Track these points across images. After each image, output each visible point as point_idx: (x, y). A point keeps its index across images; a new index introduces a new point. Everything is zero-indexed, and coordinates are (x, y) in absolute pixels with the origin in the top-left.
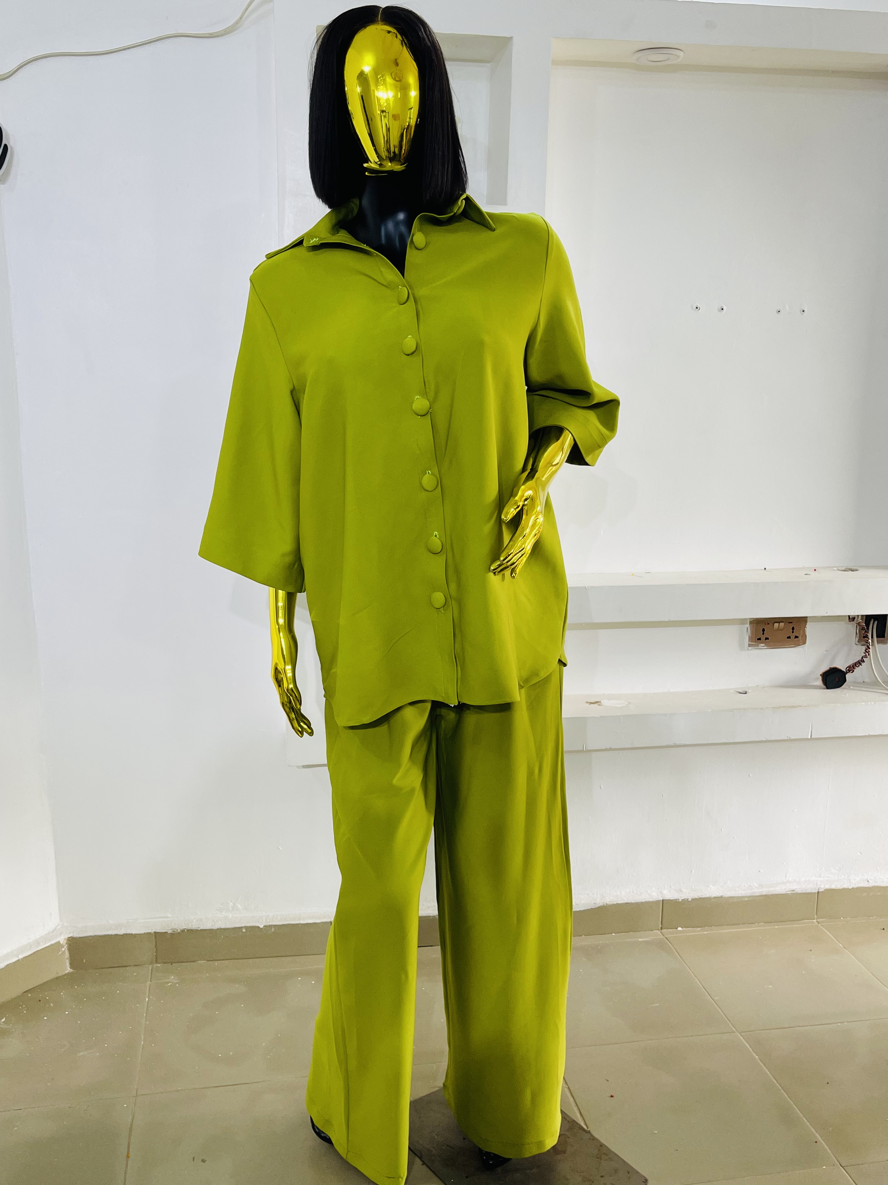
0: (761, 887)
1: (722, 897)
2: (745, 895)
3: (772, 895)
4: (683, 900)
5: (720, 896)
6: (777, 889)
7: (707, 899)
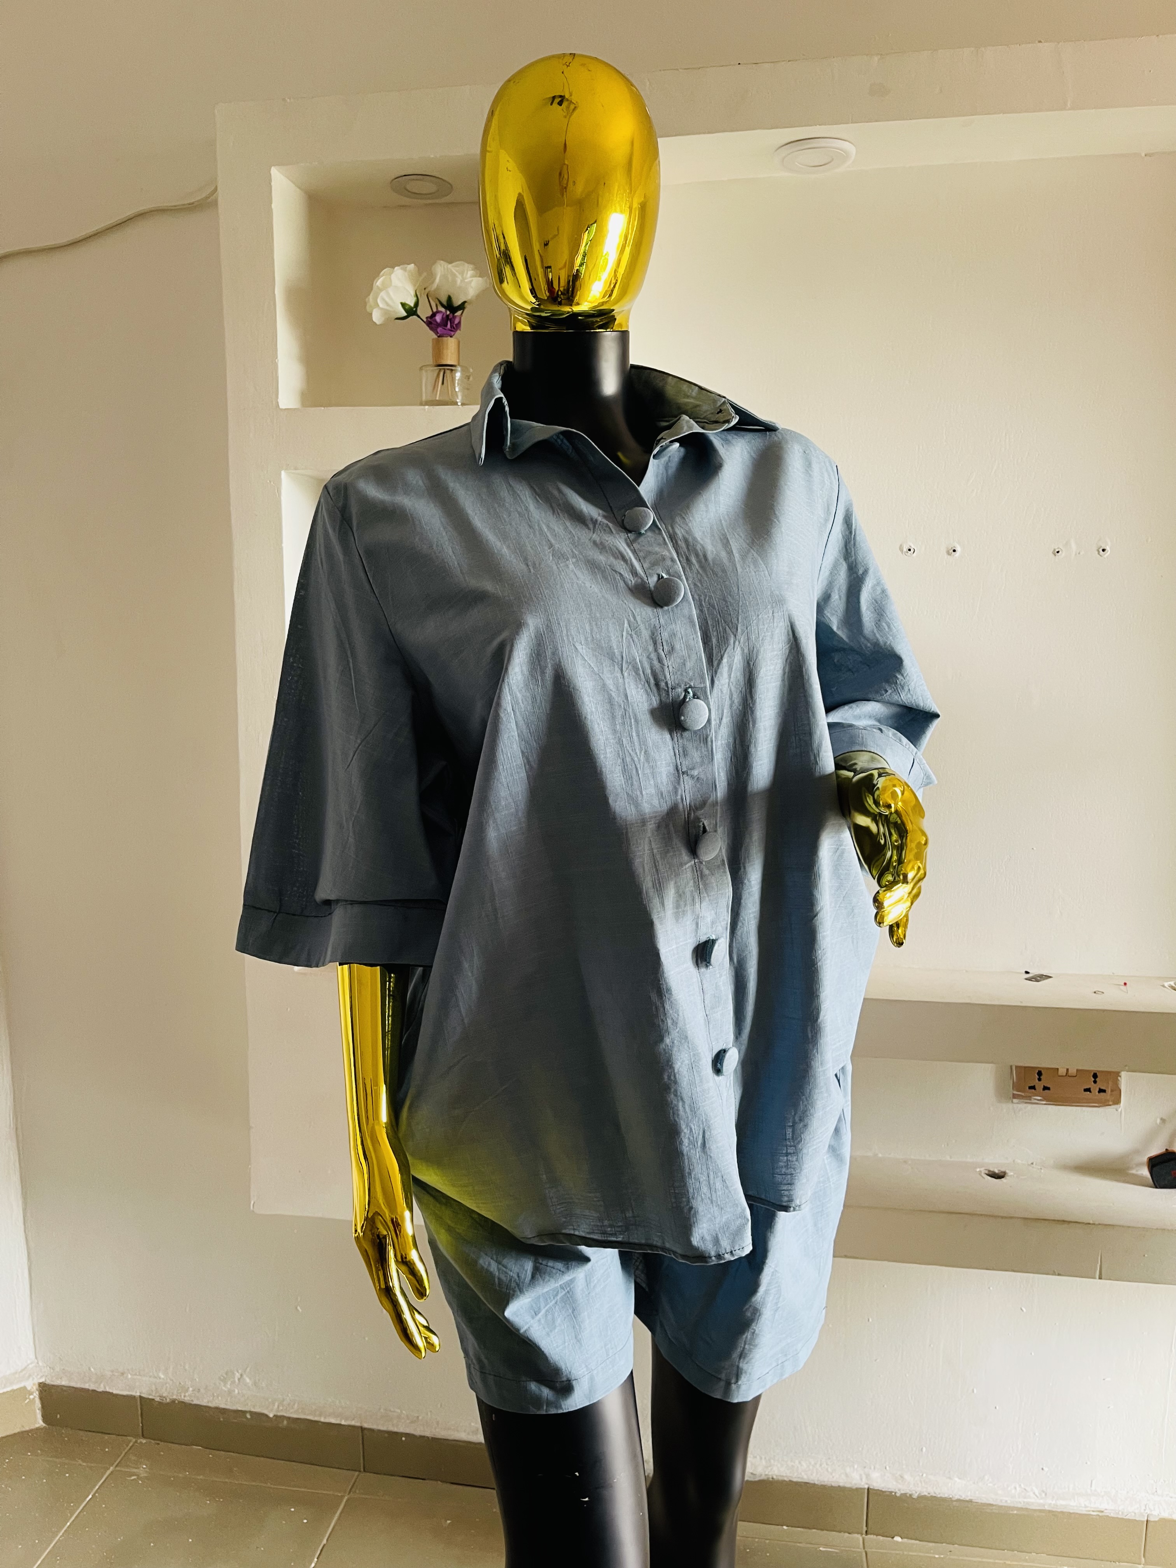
0: (1043, 1495)
1: (971, 1501)
2: (1012, 1505)
3: (1062, 1512)
4: (902, 1494)
5: (967, 1499)
6: (1072, 1503)
7: (944, 1500)
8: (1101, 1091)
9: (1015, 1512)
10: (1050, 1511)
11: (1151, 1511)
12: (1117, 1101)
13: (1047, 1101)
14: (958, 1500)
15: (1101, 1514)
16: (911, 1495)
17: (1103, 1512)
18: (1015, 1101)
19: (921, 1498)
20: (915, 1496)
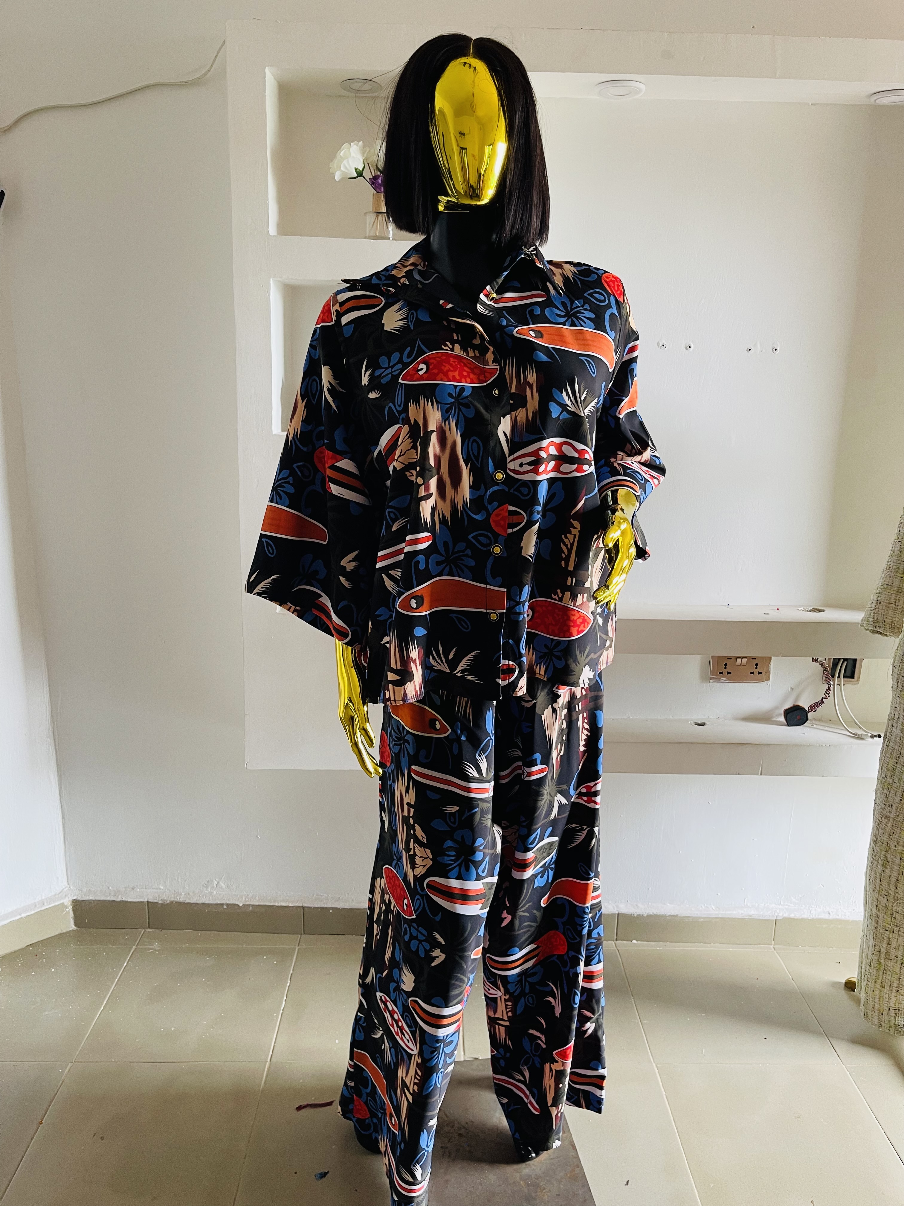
0: (718, 909)
2: (700, 916)
3: (728, 918)
4: (638, 915)
5: (675, 914)
6: (734, 912)
7: (662, 916)
8: (760, 673)
9: (702, 920)
10: (721, 918)
11: (778, 913)
12: (768, 679)
13: (729, 680)
15: (750, 917)
16: (642, 915)
17: (751, 916)
18: (711, 681)
19: (649, 916)
20: (645, 916)
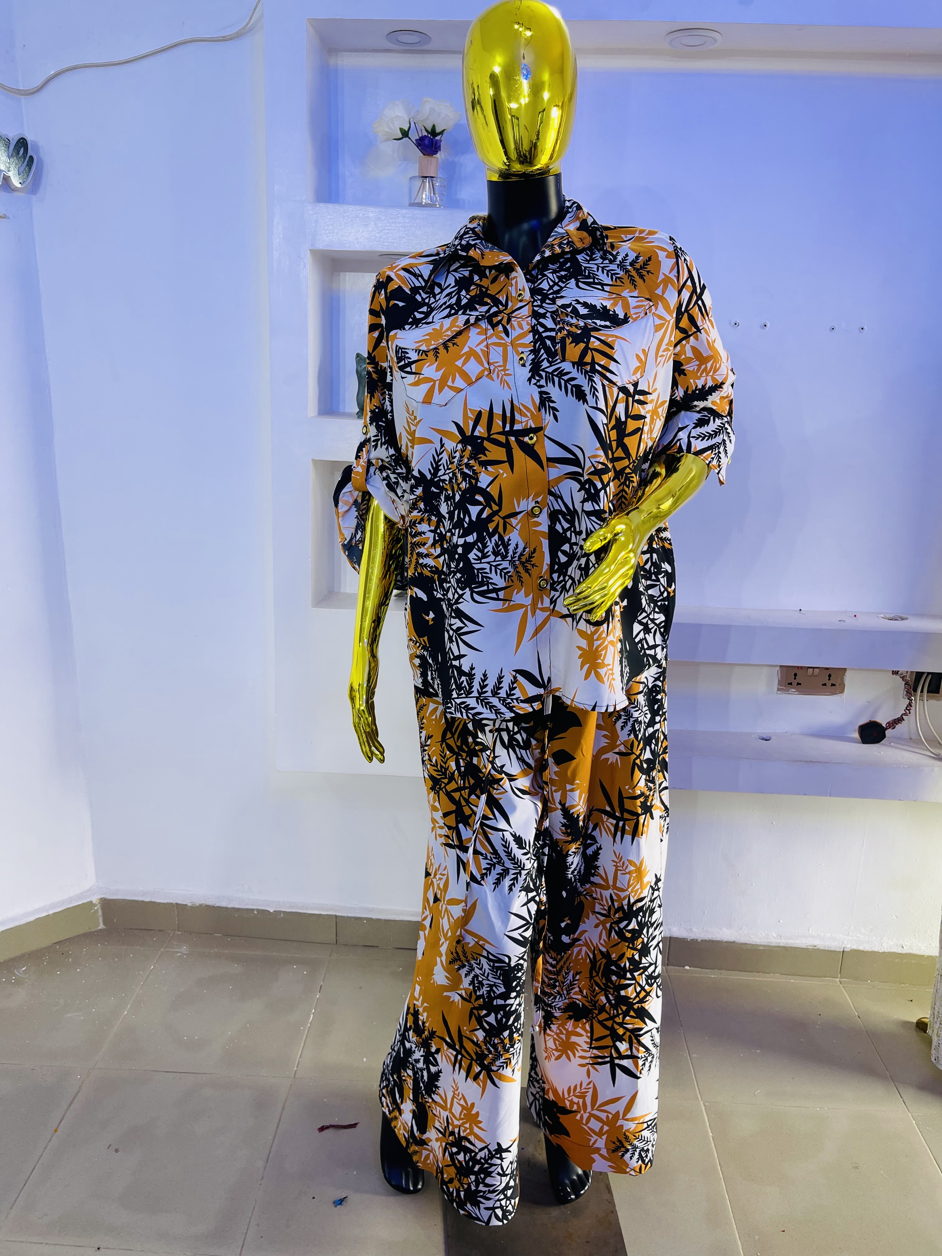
0: (779, 937)
1: (734, 942)
2: (759, 944)
3: (791, 947)
4: (691, 940)
6: (797, 942)
7: (718, 942)
9: (762, 948)
10: (783, 947)
11: (846, 945)
12: (842, 691)
13: (799, 692)
14: (726, 942)
15: (815, 948)
18: (779, 692)
19: (704, 941)
20: (699, 941)
